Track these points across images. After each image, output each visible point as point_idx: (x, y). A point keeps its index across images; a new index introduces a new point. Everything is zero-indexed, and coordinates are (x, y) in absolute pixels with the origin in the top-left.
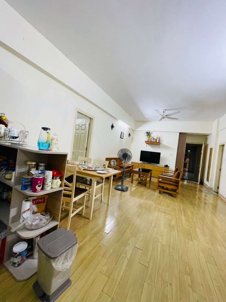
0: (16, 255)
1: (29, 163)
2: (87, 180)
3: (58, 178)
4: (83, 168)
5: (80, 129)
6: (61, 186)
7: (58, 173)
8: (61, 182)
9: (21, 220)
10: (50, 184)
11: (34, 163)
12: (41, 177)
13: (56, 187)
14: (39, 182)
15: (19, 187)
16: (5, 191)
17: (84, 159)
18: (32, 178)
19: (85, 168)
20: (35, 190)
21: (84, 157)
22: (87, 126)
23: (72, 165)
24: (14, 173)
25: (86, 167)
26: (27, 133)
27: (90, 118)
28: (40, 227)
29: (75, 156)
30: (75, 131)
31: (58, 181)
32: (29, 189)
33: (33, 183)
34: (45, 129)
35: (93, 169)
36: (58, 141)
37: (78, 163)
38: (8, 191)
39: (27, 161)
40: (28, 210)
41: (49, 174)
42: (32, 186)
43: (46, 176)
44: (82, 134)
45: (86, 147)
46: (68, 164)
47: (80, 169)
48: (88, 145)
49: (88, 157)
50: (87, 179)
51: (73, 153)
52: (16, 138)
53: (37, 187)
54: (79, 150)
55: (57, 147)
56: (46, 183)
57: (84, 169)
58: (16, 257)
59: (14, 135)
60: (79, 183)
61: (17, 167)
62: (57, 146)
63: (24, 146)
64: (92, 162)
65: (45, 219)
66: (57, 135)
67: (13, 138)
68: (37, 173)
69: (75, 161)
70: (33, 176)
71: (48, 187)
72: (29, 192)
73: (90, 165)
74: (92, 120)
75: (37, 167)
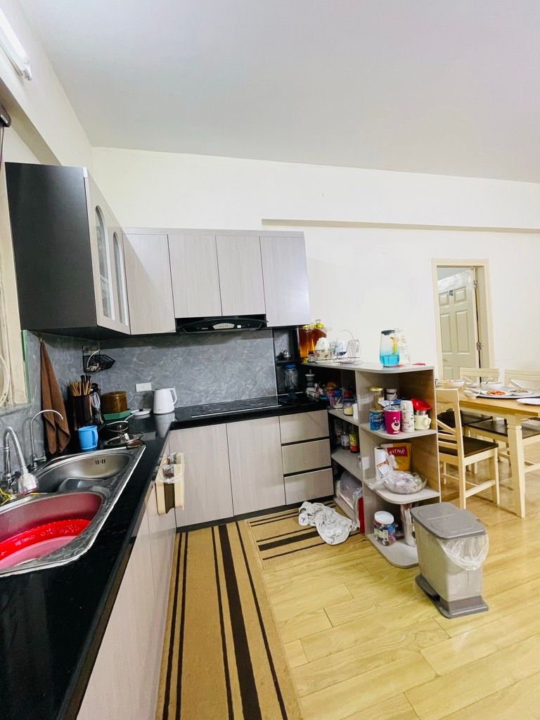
0: (381, 528)
1: (373, 390)
2: (493, 423)
3: (424, 412)
4: (478, 395)
5: (450, 301)
6: (431, 427)
7: (423, 404)
8: (430, 420)
9: (378, 477)
10: (412, 422)
11: (380, 390)
12: (396, 411)
13: (423, 428)
14: (395, 418)
15: (367, 426)
16: (343, 435)
17: (476, 371)
18: (383, 413)
19: (481, 394)
20: (391, 431)
21: (475, 367)
22: (471, 288)
23: (446, 388)
24: (355, 406)
25: (483, 392)
26: (357, 343)
27: (474, 266)
28: (409, 492)
29: (451, 368)
30: (441, 309)
31: (425, 419)
32: (382, 429)
33: (386, 420)
34: (386, 333)
35: (507, 395)
36: (405, 342)
37: (461, 384)
38: (348, 435)
39: (370, 387)
40: (385, 463)
41: (408, 405)
42: (385, 425)
43: (404, 409)
44: (458, 313)
45: (476, 341)
46: (437, 387)
47: (468, 397)
48: (482, 336)
49: (488, 366)
50: (495, 422)
51: (444, 360)
52: (345, 353)
53: (393, 425)
54: (458, 352)
55: (406, 356)
56: (405, 420)
57: (478, 397)
58: (382, 530)
59: (341, 351)
60: (471, 429)
61: (358, 396)
62: (406, 353)
63: (357, 365)
64: (501, 378)
65: (415, 482)
66: (402, 331)
67: (342, 354)
68: (388, 404)
69: (452, 381)
70: (384, 409)
71: (409, 427)
72: (382, 433)
73: (497, 387)
74: (479, 270)
75: (385, 395)
